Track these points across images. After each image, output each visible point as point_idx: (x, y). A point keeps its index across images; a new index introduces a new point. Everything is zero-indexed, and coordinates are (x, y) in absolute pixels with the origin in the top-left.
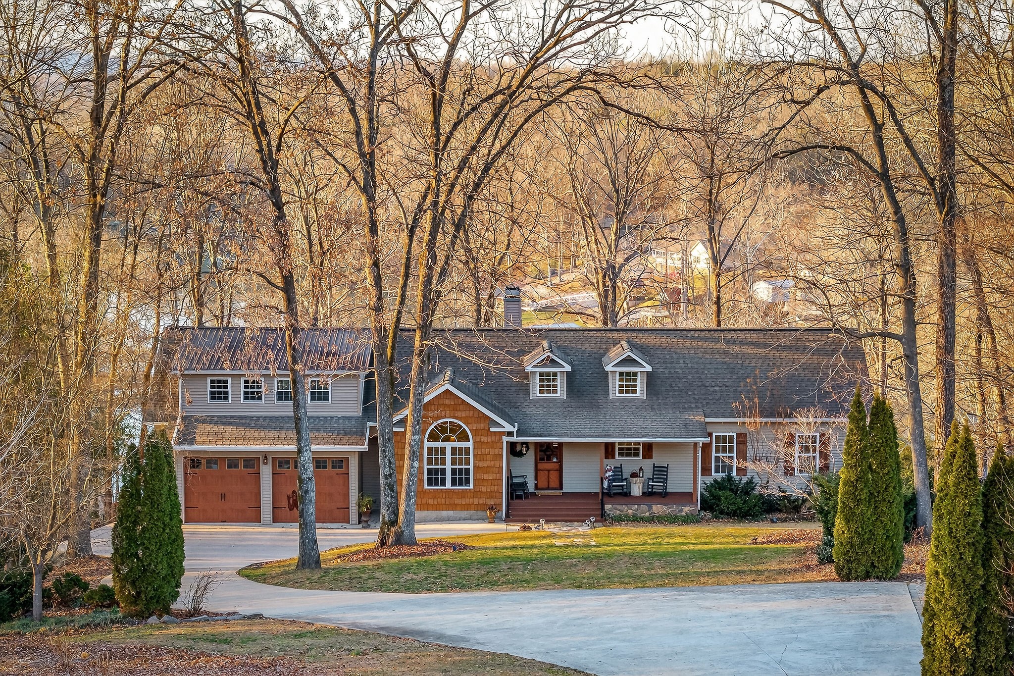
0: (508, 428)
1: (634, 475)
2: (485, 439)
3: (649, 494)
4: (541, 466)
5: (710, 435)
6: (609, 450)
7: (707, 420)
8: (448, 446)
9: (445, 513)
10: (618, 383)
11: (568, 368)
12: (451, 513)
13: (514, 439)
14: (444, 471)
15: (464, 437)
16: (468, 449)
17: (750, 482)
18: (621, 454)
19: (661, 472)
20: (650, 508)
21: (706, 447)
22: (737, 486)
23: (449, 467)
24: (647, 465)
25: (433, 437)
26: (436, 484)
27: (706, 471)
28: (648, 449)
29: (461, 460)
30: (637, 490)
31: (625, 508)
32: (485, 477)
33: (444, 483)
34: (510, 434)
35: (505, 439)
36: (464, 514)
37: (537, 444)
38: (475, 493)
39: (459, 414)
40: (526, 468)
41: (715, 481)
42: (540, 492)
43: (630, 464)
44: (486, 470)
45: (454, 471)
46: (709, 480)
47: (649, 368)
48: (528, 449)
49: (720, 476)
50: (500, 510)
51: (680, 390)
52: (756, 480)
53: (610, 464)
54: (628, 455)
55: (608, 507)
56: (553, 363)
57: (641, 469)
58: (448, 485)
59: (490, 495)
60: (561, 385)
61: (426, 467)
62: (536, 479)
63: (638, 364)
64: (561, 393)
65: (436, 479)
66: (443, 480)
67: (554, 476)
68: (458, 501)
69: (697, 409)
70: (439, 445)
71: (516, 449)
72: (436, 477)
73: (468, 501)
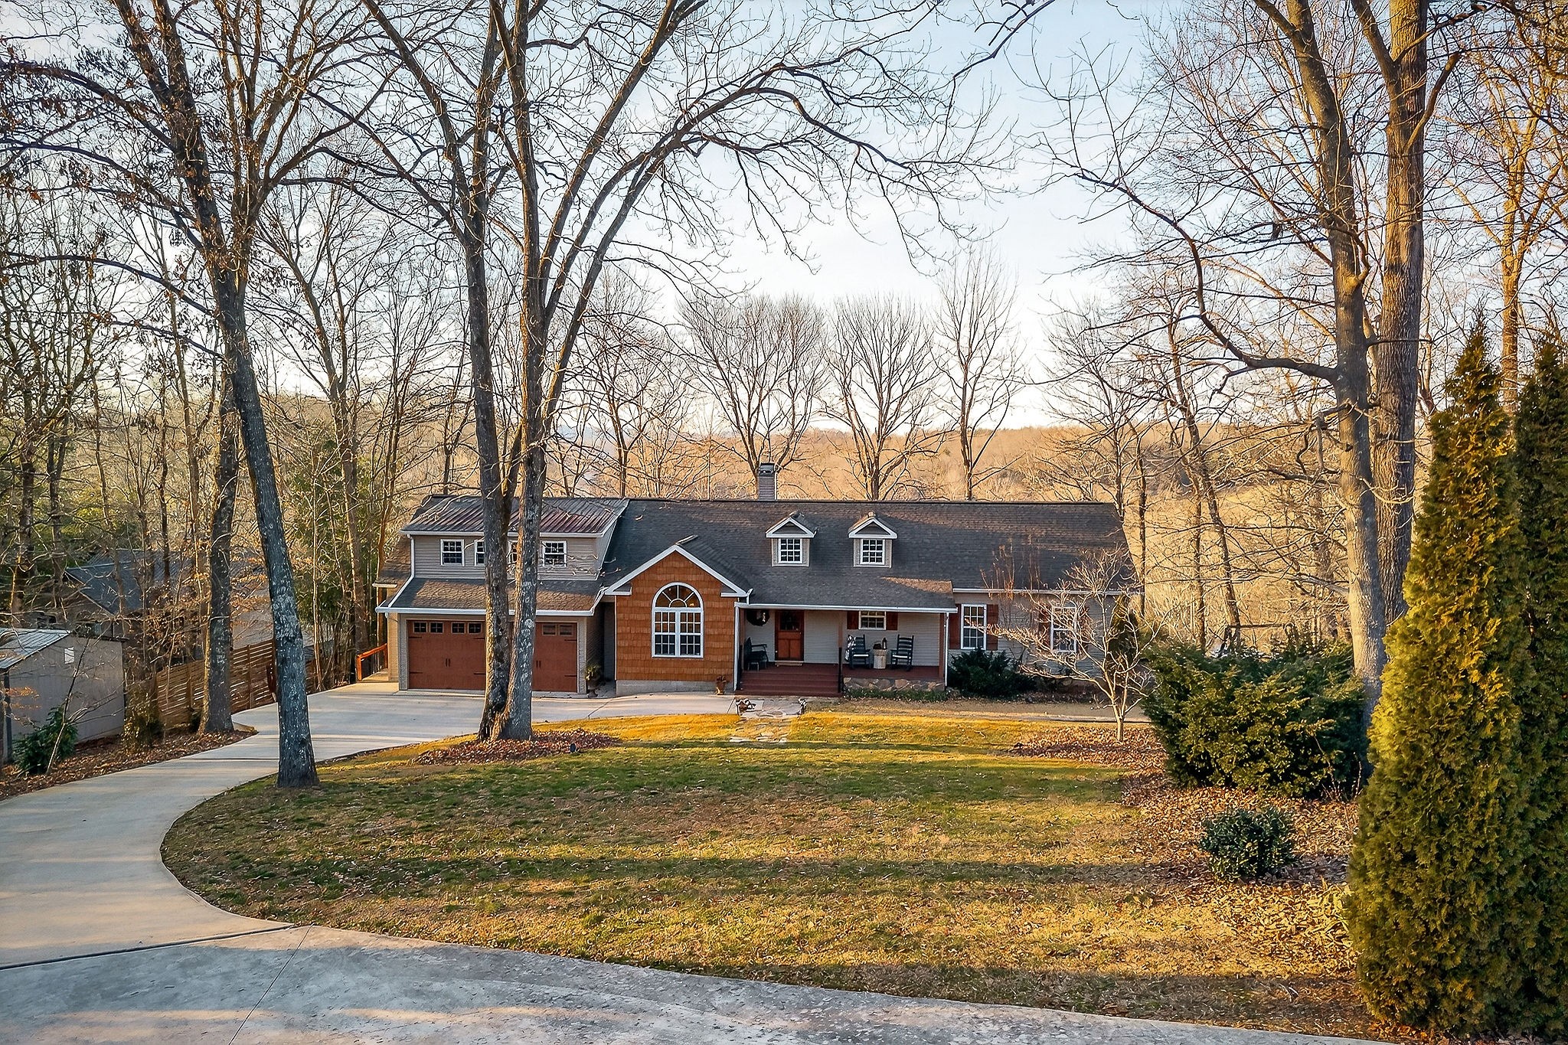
0: (740, 593)
1: (877, 647)
2: (716, 605)
3: (893, 668)
4: (781, 635)
5: (959, 606)
6: (852, 618)
7: (956, 590)
8: (678, 611)
9: (674, 684)
10: (862, 551)
11: (811, 535)
12: (680, 683)
13: (747, 605)
14: (673, 638)
15: (694, 602)
16: (698, 615)
17: (1002, 657)
18: (864, 624)
19: (906, 645)
20: (892, 682)
21: (954, 618)
22: (987, 661)
23: (678, 634)
24: (892, 636)
25: (662, 602)
26: (665, 652)
27: (954, 643)
28: (893, 619)
29: (691, 626)
30: (879, 663)
31: (865, 681)
32: (716, 645)
33: (673, 651)
34: (743, 599)
35: (737, 605)
36: (693, 685)
37: (777, 612)
38: (704, 663)
39: (688, 578)
40: (765, 638)
41: (965, 655)
42: (779, 662)
43: (874, 634)
44: (718, 638)
45: (683, 638)
46: (957, 653)
47: (893, 536)
48: (767, 618)
49: (969, 649)
50: (731, 681)
51: (927, 560)
52: (1008, 655)
53: (853, 634)
54: (872, 625)
55: (846, 680)
56: (796, 529)
57: (885, 640)
58: (678, 654)
59: (722, 665)
60: (804, 552)
61: (654, 634)
62: (777, 648)
63: (885, 532)
64: (804, 561)
65: (665, 647)
66: (673, 649)
67: (795, 645)
68: (687, 671)
69: (945, 578)
70: (668, 610)
71: (751, 617)
72: (665, 644)
73: (698, 670)
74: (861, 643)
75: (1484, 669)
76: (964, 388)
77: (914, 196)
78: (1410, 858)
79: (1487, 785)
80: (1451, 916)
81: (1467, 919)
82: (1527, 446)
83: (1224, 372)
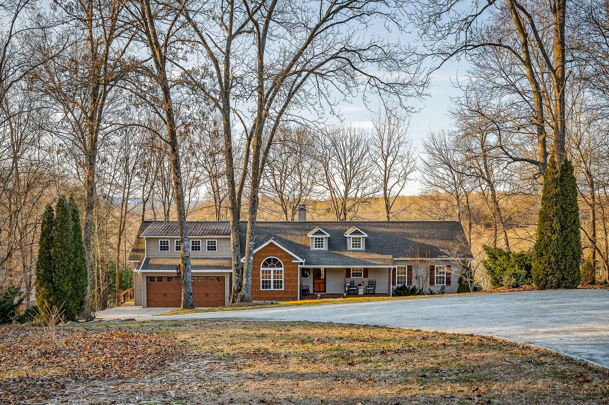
0: (301, 260)
1: (360, 285)
2: (290, 266)
3: (367, 294)
4: (316, 281)
6: (348, 273)
7: (394, 259)
8: (272, 269)
10: (352, 243)
11: (328, 235)
13: (304, 266)
14: (270, 282)
15: (279, 265)
16: (281, 271)
17: (414, 288)
18: (353, 276)
19: (372, 284)
21: (394, 271)
22: (408, 290)
23: (272, 280)
24: (366, 280)
25: (265, 265)
26: (266, 288)
27: (394, 283)
28: (366, 272)
29: (278, 276)
30: (361, 291)
32: (290, 284)
33: (270, 288)
34: (302, 264)
35: (299, 266)
37: (314, 269)
38: (284, 292)
39: (277, 254)
40: (309, 283)
41: (398, 288)
42: (315, 293)
43: (357, 280)
44: (290, 281)
45: (275, 282)
46: (395, 287)
47: (366, 236)
48: (310, 272)
49: (400, 286)
51: (380, 246)
52: (417, 287)
53: (349, 280)
54: (357, 276)
56: (322, 233)
57: (363, 282)
58: (272, 289)
59: (292, 293)
60: (325, 243)
61: (261, 280)
62: (314, 287)
63: (361, 234)
64: (325, 248)
65: (266, 286)
66: (270, 286)
67: (322, 286)
68: (277, 296)
69: (389, 254)
70: (268, 269)
71: (304, 273)
72: (266, 284)
73: (281, 296)
74: (352, 283)
75: (554, 216)
76: (385, 171)
77: (388, 94)
78: (542, 255)
79: (554, 237)
80: (549, 264)
81: (551, 264)
82: (562, 176)
83: (506, 162)
